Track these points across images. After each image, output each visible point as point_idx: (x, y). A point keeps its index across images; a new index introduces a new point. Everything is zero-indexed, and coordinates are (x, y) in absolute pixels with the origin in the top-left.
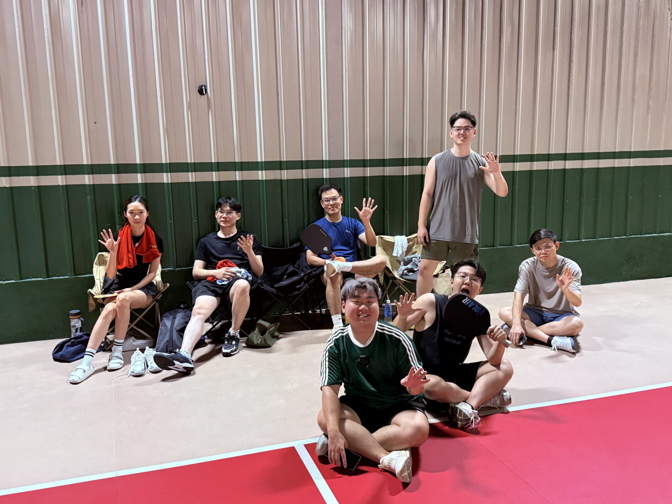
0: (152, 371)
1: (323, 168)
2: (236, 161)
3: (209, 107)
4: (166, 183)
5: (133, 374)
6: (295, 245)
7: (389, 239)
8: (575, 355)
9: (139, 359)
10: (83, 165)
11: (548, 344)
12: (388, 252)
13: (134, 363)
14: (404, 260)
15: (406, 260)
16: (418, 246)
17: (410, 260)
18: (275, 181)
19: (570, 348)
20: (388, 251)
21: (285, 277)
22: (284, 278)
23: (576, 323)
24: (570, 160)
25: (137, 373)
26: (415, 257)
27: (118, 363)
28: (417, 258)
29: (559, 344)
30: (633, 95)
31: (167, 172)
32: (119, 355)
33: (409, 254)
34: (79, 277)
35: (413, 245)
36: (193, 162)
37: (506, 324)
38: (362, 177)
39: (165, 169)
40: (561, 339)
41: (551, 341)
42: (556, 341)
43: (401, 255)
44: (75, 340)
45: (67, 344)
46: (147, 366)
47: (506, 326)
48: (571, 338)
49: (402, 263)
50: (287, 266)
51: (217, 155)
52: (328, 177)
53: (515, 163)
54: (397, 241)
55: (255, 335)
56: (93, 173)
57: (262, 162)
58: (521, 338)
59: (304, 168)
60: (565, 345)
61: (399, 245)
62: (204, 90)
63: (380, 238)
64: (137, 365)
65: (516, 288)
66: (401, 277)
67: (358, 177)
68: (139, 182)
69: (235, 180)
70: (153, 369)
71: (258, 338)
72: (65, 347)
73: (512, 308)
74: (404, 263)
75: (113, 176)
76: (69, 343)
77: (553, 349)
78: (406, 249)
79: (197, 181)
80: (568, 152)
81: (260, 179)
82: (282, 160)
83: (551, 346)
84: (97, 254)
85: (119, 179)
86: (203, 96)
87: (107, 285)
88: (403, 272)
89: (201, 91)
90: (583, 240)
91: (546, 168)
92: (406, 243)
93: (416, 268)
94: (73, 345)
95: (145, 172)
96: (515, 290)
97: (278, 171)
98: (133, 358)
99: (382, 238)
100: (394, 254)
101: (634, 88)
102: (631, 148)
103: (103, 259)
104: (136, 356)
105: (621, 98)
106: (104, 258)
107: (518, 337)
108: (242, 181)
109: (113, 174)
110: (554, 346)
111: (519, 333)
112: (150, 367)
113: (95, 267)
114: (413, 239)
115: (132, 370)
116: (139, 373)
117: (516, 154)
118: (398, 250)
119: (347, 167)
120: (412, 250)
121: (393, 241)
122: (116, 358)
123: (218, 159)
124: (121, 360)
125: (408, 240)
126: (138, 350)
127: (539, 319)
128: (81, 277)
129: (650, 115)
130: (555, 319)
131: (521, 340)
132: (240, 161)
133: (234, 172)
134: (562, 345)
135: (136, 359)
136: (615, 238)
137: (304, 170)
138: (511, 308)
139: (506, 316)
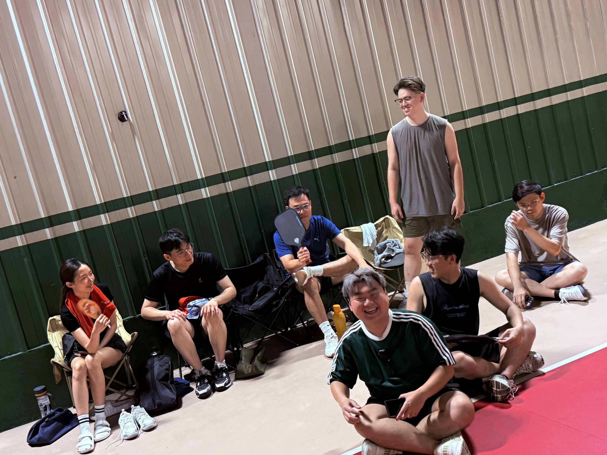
0: (146, 429)
1: (268, 170)
2: (175, 184)
3: (134, 133)
4: (105, 225)
5: (126, 438)
6: (258, 260)
7: (356, 229)
8: (588, 302)
9: (128, 420)
10: (12, 226)
11: (557, 298)
12: (358, 244)
13: (124, 426)
14: (377, 248)
15: (379, 247)
16: (387, 230)
17: (383, 247)
18: (220, 196)
19: (581, 296)
20: (358, 242)
21: (257, 295)
22: (256, 298)
23: (580, 269)
24: (521, 104)
25: (131, 436)
26: (388, 243)
27: (105, 432)
28: (390, 243)
29: (568, 296)
30: (569, 22)
31: (104, 213)
32: (104, 422)
33: (380, 241)
34: (33, 350)
35: (382, 230)
36: (129, 195)
37: (505, 288)
38: (311, 170)
39: (101, 210)
40: (568, 289)
41: (558, 294)
42: (564, 293)
43: (372, 244)
44: (49, 419)
45: (41, 425)
46: (139, 426)
47: (506, 291)
48: (579, 286)
49: (376, 252)
50: (255, 283)
51: (154, 182)
52: (276, 179)
53: (466, 120)
54: (364, 230)
55: (244, 365)
56: (24, 233)
57: (202, 179)
58: (527, 299)
59: (248, 174)
60: (574, 294)
61: (368, 233)
62: (125, 116)
63: (345, 231)
64: (128, 427)
65: (507, 248)
66: (380, 266)
67: (307, 171)
68: (76, 231)
69: (177, 204)
70: (147, 427)
71: (247, 367)
72: (40, 429)
73: (508, 270)
74: (377, 251)
75: (47, 230)
76: (44, 423)
77: (563, 302)
78: (376, 236)
79: (138, 215)
80: (517, 96)
81: (204, 198)
82: (223, 172)
83: (559, 300)
84: (48, 320)
85: (54, 232)
86: (124, 123)
87: (68, 350)
88: (381, 261)
89: (122, 118)
90: (555, 185)
91: (498, 118)
92: (374, 230)
93: (393, 254)
94: (48, 424)
95: (80, 218)
96: (506, 251)
97: (222, 185)
98: (122, 420)
99: (348, 230)
100: (365, 245)
101: (568, 15)
102: (580, 77)
103: (56, 324)
104: (124, 417)
105: (557, 28)
106: (56, 322)
107: (523, 298)
108: (186, 204)
109: (47, 228)
110: (563, 299)
111: (523, 294)
112: (143, 426)
113: (49, 334)
114: (381, 224)
115: (124, 434)
116: (133, 435)
117: (464, 110)
118: (368, 240)
119: (293, 163)
120: (383, 236)
121: (360, 231)
122: (101, 427)
123: (155, 186)
124: (107, 427)
125: (375, 225)
126: (123, 411)
127: (538, 275)
128: (35, 350)
129: (591, 38)
130: (555, 272)
131: (528, 301)
132: (179, 183)
133: (175, 196)
134: (571, 295)
135: (125, 420)
136: (587, 174)
137: (249, 177)
138: (506, 270)
139: (504, 280)
